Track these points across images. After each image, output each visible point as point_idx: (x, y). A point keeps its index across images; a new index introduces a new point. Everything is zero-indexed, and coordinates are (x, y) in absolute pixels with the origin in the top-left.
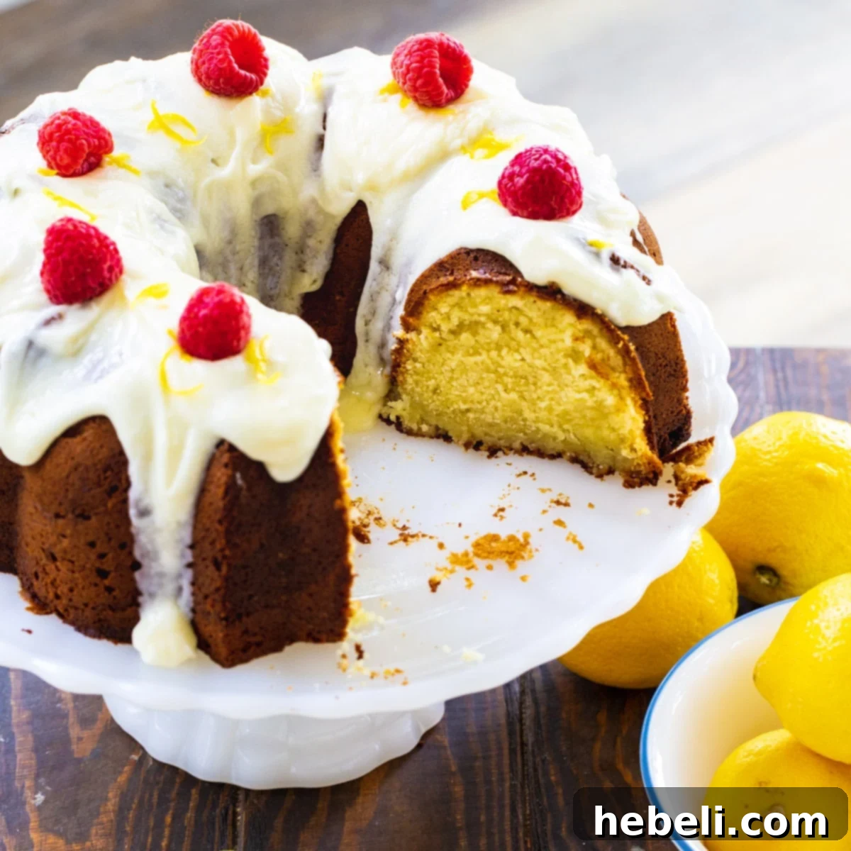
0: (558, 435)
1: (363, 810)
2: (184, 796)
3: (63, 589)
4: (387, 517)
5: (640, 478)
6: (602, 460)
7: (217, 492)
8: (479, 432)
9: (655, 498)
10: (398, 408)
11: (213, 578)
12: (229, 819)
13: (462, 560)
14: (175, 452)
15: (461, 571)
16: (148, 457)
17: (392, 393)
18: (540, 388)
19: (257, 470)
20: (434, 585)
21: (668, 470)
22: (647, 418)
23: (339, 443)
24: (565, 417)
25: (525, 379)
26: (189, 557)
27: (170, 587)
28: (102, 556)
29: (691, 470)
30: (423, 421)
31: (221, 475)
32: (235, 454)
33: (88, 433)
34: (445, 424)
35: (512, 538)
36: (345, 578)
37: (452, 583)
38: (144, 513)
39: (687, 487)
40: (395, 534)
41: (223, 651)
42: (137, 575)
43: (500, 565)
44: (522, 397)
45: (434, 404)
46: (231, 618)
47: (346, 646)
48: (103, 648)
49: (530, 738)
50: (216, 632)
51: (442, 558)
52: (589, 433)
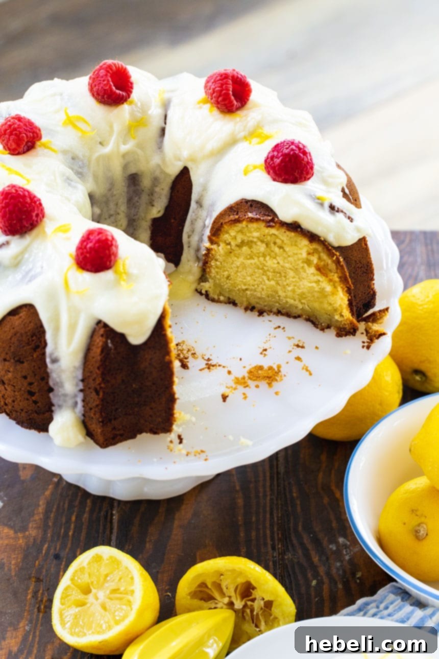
0: (299, 306)
1: (185, 514)
2: (83, 504)
3: (9, 400)
4: (199, 352)
5: (345, 331)
6: (324, 320)
7: (97, 351)
8: (253, 302)
9: (354, 343)
10: (206, 286)
11: (95, 400)
12: (108, 518)
13: (241, 382)
14: (73, 327)
15: (241, 389)
16: (57, 329)
17: (203, 278)
18: (288, 279)
19: (120, 338)
20: (224, 398)
21: (362, 326)
22: (350, 298)
23: (168, 322)
24: (302, 296)
25: (280, 274)
26: (81, 386)
27: (70, 402)
28: (31, 384)
29: (375, 327)
30: (220, 294)
31: (99, 341)
32: (108, 329)
33: (23, 314)
34: (234, 296)
35: (270, 368)
36: (172, 399)
37: (235, 397)
38: (55, 361)
39: (373, 337)
40: (203, 364)
41: (101, 439)
42: (51, 395)
43: (263, 384)
44: (278, 284)
45: (227, 285)
46: (105, 422)
47: (173, 436)
48: (33, 434)
49: (282, 469)
50: (97, 429)
51: (230, 380)
52: (316, 305)
